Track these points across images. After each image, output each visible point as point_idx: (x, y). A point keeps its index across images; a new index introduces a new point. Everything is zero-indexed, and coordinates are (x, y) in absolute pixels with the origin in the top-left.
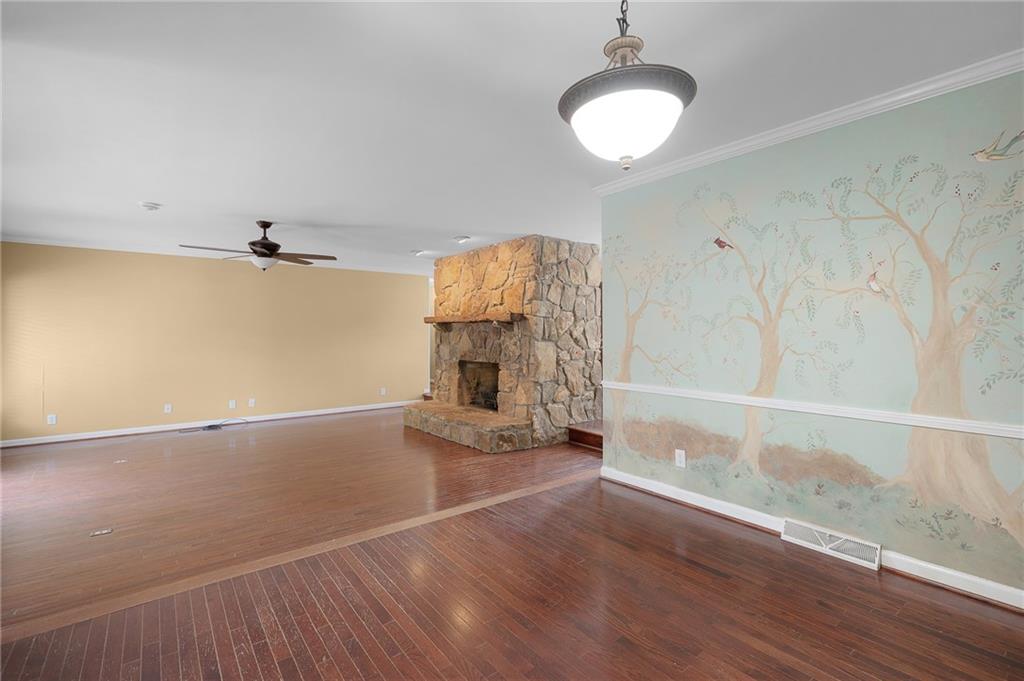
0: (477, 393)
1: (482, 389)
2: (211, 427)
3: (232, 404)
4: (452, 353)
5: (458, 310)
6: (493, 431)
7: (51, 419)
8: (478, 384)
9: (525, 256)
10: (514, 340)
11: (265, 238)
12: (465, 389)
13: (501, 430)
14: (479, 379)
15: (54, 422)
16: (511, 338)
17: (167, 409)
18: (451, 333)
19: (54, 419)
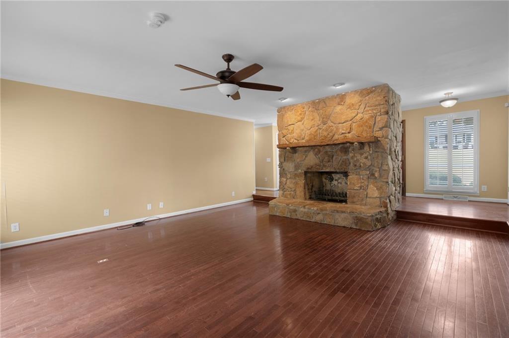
0: (312, 192)
1: (314, 189)
2: (138, 224)
3: (149, 207)
4: (297, 167)
5: (303, 139)
6: (373, 216)
7: (14, 227)
8: (312, 186)
9: (376, 99)
10: (365, 155)
11: (228, 68)
12: (306, 189)
13: (376, 215)
14: (313, 183)
15: (18, 230)
16: (362, 154)
17: (106, 213)
18: (297, 154)
19: (18, 228)
